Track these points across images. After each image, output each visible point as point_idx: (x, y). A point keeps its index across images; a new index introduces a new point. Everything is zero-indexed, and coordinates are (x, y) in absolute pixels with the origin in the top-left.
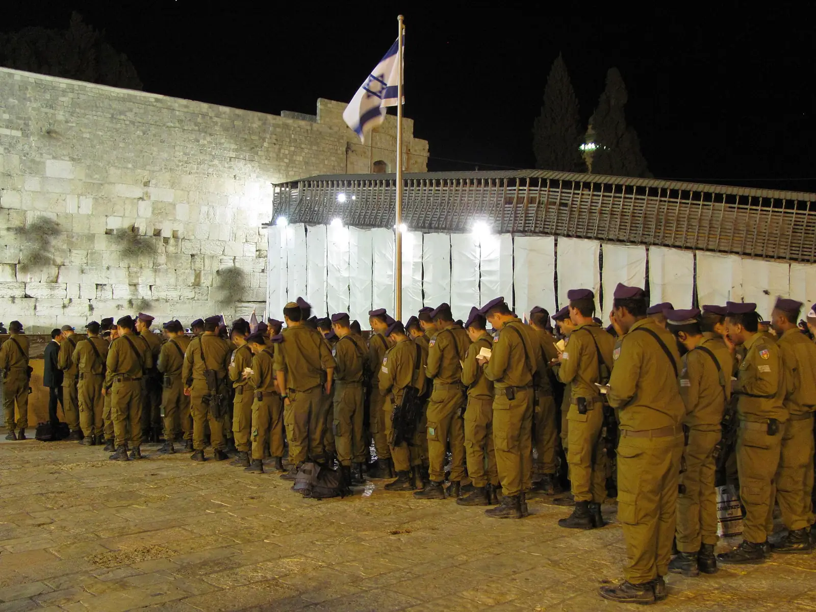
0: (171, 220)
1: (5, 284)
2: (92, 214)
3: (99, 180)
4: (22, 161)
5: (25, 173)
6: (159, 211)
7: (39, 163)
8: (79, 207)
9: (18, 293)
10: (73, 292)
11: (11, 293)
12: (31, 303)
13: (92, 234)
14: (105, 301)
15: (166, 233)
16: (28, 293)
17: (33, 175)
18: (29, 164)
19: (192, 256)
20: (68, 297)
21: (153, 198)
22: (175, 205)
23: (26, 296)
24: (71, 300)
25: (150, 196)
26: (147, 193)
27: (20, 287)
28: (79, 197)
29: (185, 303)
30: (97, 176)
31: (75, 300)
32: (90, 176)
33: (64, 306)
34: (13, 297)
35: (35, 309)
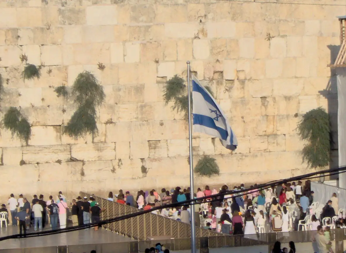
0: (234, 59)
1: (49, 148)
2: (140, 62)
3: (146, 22)
4: (60, 12)
5: (64, 24)
6: (219, 50)
7: (79, 11)
8: (124, 56)
9: (64, 156)
10: (123, 152)
11: (56, 157)
12: (79, 166)
13: (141, 85)
14: (159, 160)
15: (229, 75)
16: (75, 155)
17: (73, 25)
18: (67, 14)
19: (264, 98)
20: (117, 158)
21: (211, 36)
22: (237, 41)
23: (72, 160)
24: (120, 160)
25: (206, 34)
26: (203, 31)
27: (65, 150)
28: (124, 45)
29: (256, 156)
30: (144, 18)
31: (126, 161)
32: (135, 19)
33: (113, 171)
34: (59, 162)
35: (83, 174)
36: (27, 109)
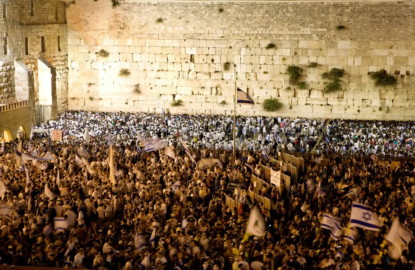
0: (405, 66)
1: (318, 99)
2: (361, 65)
3: (365, 48)
4: (326, 43)
5: (328, 48)
6: (398, 62)
7: (334, 43)
8: (354, 62)
9: (324, 103)
10: (350, 103)
11: (320, 103)
12: (330, 107)
13: (361, 75)
14: (366, 108)
15: (402, 73)
16: (329, 103)
17: (332, 48)
18: (330, 43)
20: (348, 105)
21: (394, 55)
22: (408, 58)
23: (328, 104)
24: (349, 107)
25: (392, 54)
26: (391, 52)
27: (325, 101)
28: (354, 57)
30: (364, 46)
31: (351, 107)
32: (360, 47)
33: (345, 109)
34: (322, 105)
35: (332, 110)
36: (310, 82)
